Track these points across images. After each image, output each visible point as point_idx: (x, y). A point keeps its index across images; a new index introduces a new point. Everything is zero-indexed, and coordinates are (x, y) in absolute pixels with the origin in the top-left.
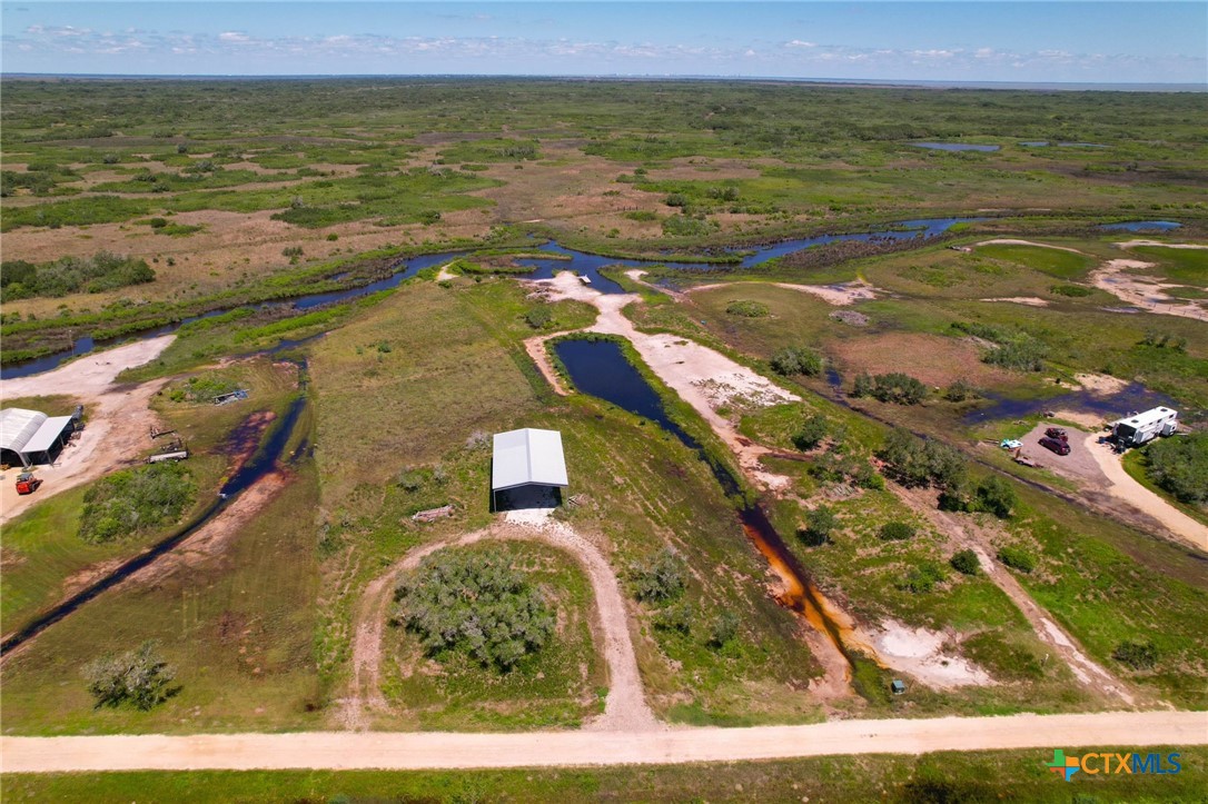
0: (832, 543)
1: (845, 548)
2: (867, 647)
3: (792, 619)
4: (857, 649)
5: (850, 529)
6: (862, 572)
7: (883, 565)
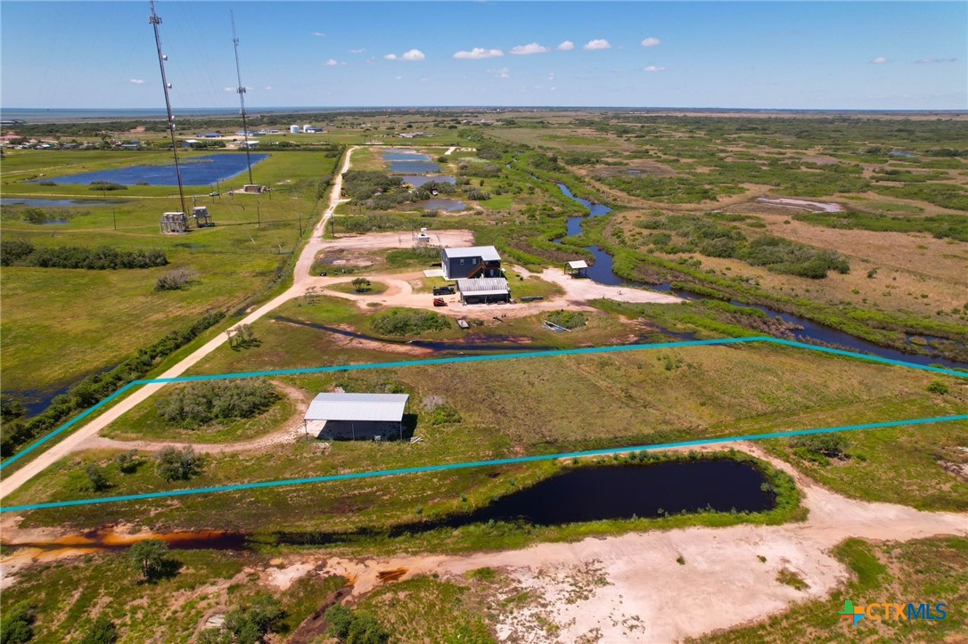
0: (141, 583)
1: (124, 590)
2: (8, 561)
3: (84, 526)
4: (15, 553)
5: (146, 605)
6: (81, 590)
7: (70, 610)
